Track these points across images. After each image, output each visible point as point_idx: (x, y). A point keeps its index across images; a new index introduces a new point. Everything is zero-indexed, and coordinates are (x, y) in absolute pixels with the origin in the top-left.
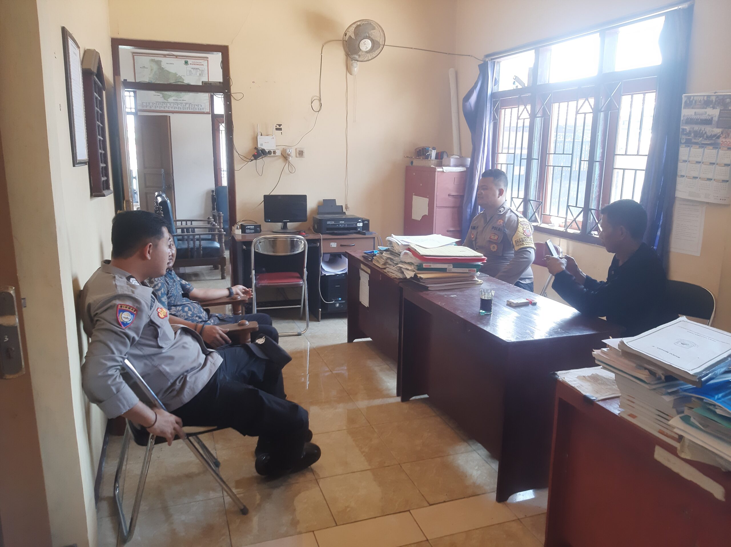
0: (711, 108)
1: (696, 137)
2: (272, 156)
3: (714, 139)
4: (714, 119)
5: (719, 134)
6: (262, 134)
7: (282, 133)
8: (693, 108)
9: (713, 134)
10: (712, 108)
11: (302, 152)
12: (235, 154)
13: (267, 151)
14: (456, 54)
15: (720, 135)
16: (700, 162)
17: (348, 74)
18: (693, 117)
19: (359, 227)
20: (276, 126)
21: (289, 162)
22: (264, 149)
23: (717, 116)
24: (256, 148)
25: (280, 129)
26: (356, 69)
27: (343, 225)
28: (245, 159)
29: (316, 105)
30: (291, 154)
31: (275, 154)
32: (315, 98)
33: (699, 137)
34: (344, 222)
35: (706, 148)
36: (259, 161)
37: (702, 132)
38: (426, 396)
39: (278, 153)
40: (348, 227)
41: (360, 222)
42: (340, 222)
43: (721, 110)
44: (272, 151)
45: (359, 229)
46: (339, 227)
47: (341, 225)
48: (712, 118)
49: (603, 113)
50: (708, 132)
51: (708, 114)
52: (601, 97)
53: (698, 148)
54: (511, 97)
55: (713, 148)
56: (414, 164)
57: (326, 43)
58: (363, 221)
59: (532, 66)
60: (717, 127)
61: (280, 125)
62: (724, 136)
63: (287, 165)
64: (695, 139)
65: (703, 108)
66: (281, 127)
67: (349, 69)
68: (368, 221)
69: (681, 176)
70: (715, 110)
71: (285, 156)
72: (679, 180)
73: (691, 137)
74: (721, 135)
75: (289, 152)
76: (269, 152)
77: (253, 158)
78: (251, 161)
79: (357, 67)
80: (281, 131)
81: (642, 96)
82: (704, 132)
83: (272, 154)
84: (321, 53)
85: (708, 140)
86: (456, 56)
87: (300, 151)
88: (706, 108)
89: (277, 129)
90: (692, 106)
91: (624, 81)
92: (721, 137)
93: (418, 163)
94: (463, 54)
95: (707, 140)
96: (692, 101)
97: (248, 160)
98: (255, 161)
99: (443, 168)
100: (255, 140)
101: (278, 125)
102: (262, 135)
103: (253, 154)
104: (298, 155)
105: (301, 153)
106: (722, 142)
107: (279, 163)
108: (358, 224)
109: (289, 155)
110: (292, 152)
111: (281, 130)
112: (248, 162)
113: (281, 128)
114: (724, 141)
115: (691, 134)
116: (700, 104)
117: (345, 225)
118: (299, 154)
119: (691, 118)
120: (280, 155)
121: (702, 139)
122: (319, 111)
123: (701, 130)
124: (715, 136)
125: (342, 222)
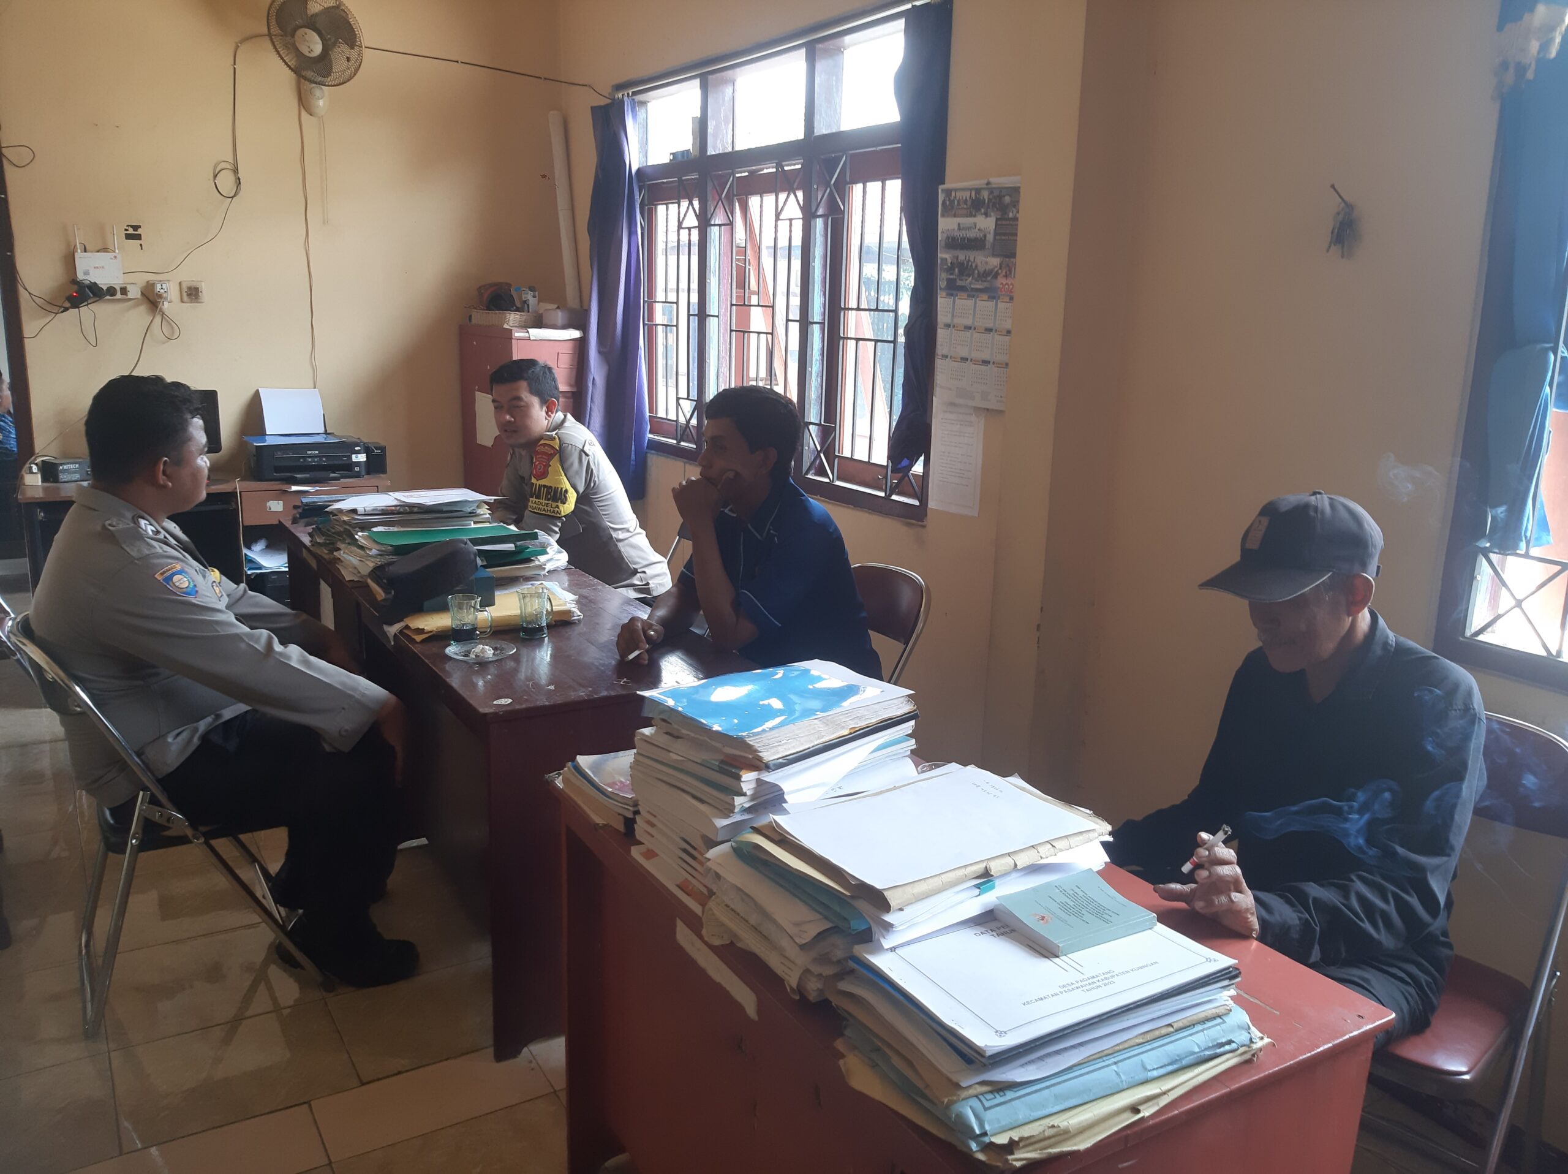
0: (982, 214)
1: (963, 275)
2: (119, 300)
3: (989, 278)
4: (988, 235)
5: (996, 269)
6: (85, 248)
7: (141, 245)
8: (955, 216)
9: (987, 269)
10: (984, 216)
11: (197, 289)
12: (23, 296)
13: (105, 288)
14: (562, 80)
15: (997, 271)
16: (970, 328)
17: (303, 112)
18: (956, 234)
19: (358, 464)
20: (126, 230)
21: (163, 313)
22: (95, 283)
23: (992, 232)
24: (75, 282)
25: (138, 237)
26: (321, 103)
27: (316, 460)
28: (48, 307)
29: (226, 181)
30: (164, 295)
31: (126, 295)
32: (223, 165)
33: (966, 276)
34: (317, 452)
35: (978, 297)
36: (85, 311)
37: (971, 265)
38: (423, 841)
39: (134, 292)
40: (331, 463)
41: (358, 452)
42: (308, 452)
43: (997, 220)
44: (118, 289)
45: (357, 469)
46: (306, 464)
47: (310, 460)
48: (985, 236)
49: (821, 219)
50: (979, 264)
51: (978, 227)
52: (815, 187)
53: (966, 297)
54: (665, 181)
55: (989, 297)
56: (474, 321)
57: (241, 42)
58: (367, 450)
59: (697, 113)
60: (994, 255)
61: (136, 228)
62: (1004, 273)
63: (158, 319)
64: (962, 280)
65: (971, 215)
66: (139, 231)
67: (304, 102)
68: (383, 449)
69: (943, 356)
70: (988, 219)
71: (151, 298)
72: (939, 363)
73: (954, 277)
74: (1000, 271)
75: (162, 291)
76: (111, 291)
77: (67, 305)
78: (62, 312)
79: (323, 98)
80: (139, 242)
81: (879, 184)
82: (974, 265)
83: (119, 296)
84: (232, 63)
85: (980, 282)
86: (563, 84)
87: (190, 288)
88: (975, 216)
89: (129, 237)
90: (953, 212)
91: (851, 152)
92: (999, 274)
93: (481, 318)
94: (576, 83)
95: (978, 281)
96: (953, 201)
97: (55, 309)
98: (73, 312)
99: (528, 332)
100: (69, 261)
101: (132, 226)
102: (85, 251)
103: (67, 294)
104: (185, 298)
105: (193, 294)
106: (1001, 286)
107: (139, 316)
108: (354, 456)
109: (160, 296)
110: (171, 291)
111: (140, 239)
112: (57, 313)
113: (140, 235)
114: (1004, 283)
115: (954, 270)
116: (965, 206)
117: (321, 460)
118: (189, 295)
119: (952, 235)
120: (139, 296)
121: (972, 279)
122: (232, 197)
123: (969, 260)
124: (991, 271)
125: (313, 452)
